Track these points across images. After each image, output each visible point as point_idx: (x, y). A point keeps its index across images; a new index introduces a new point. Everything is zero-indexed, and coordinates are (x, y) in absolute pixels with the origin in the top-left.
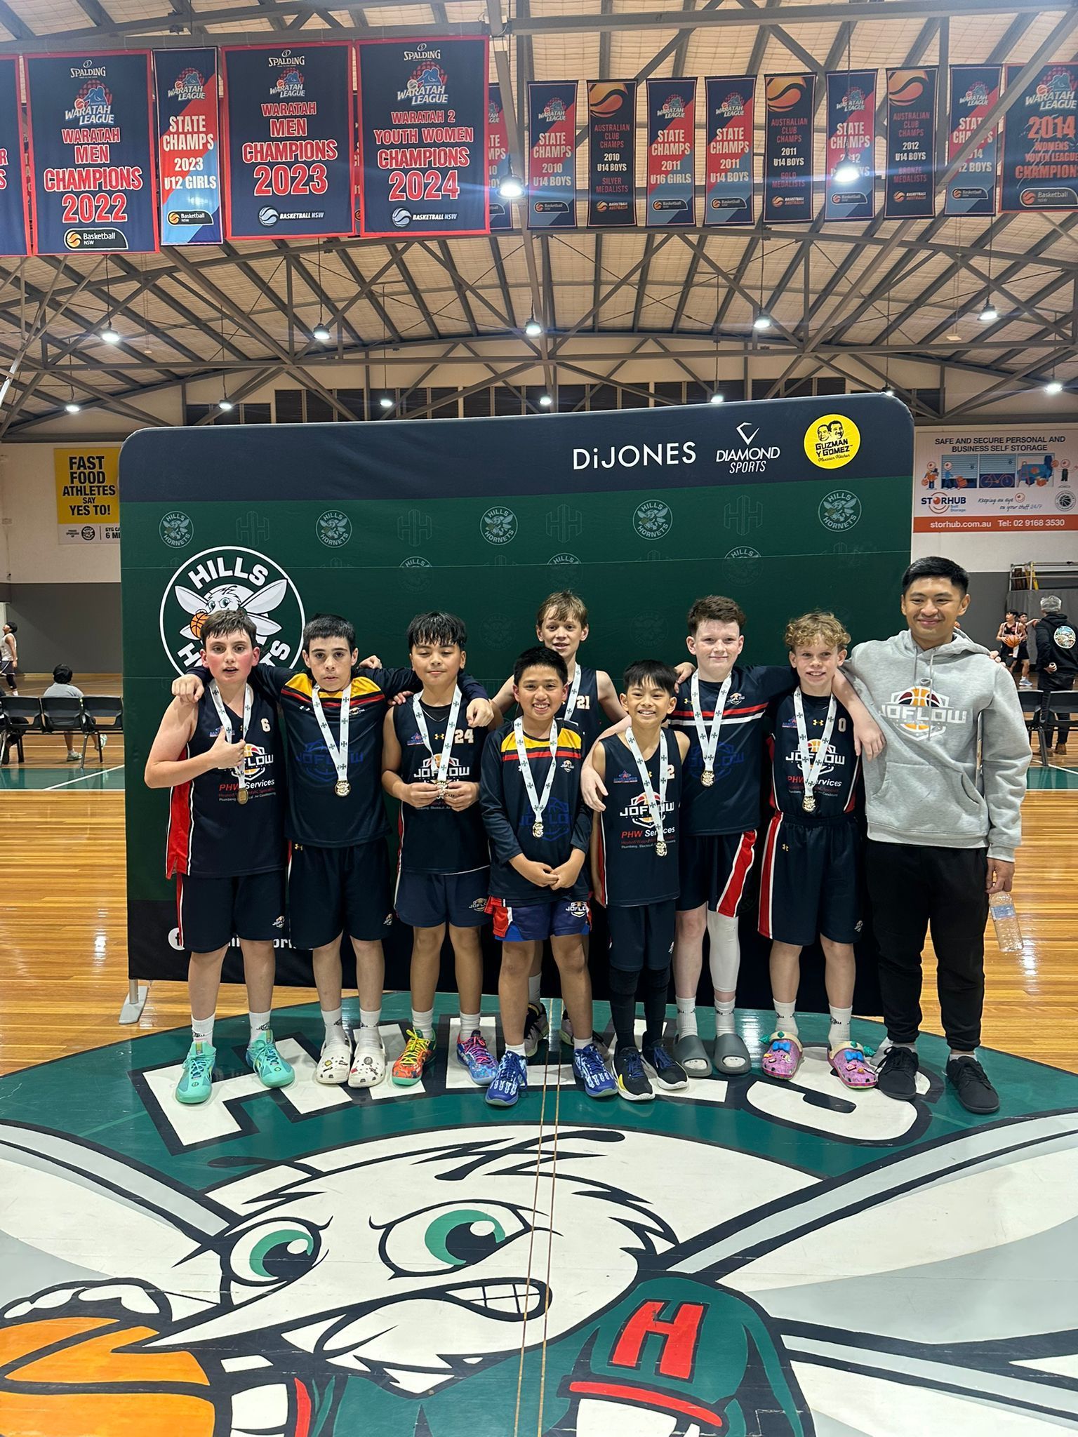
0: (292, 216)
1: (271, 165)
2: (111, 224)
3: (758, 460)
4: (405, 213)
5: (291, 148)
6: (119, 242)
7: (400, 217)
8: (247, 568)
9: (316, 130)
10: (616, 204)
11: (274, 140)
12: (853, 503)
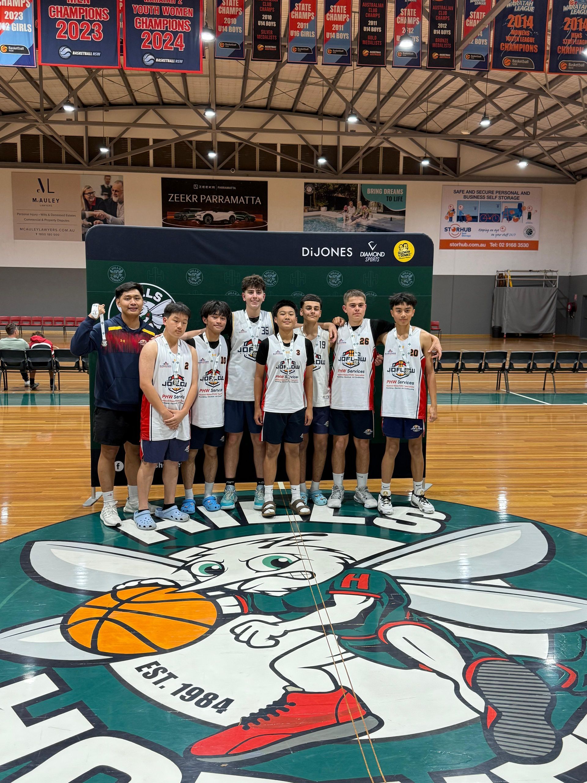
0: (80, 53)
1: (67, 20)
3: (376, 257)
4: (151, 57)
5: (80, 11)
7: (148, 59)
8: (152, 294)
10: (269, 47)
11: (69, 5)
12: (411, 276)
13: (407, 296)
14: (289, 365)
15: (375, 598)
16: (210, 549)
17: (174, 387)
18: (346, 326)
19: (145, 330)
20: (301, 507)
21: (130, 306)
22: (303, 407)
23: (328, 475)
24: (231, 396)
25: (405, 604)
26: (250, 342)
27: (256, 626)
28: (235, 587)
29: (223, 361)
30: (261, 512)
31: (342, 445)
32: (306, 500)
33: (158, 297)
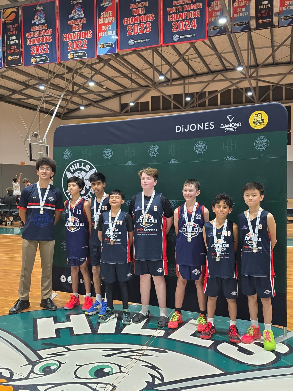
0: (139, 41)
1: (133, 25)
2: (82, 50)
3: (234, 127)
4: (177, 36)
5: (139, 18)
6: (84, 55)
7: (176, 37)
9: (148, 11)
10: (266, 20)
11: (134, 16)
12: (266, 140)
33: (88, 168)
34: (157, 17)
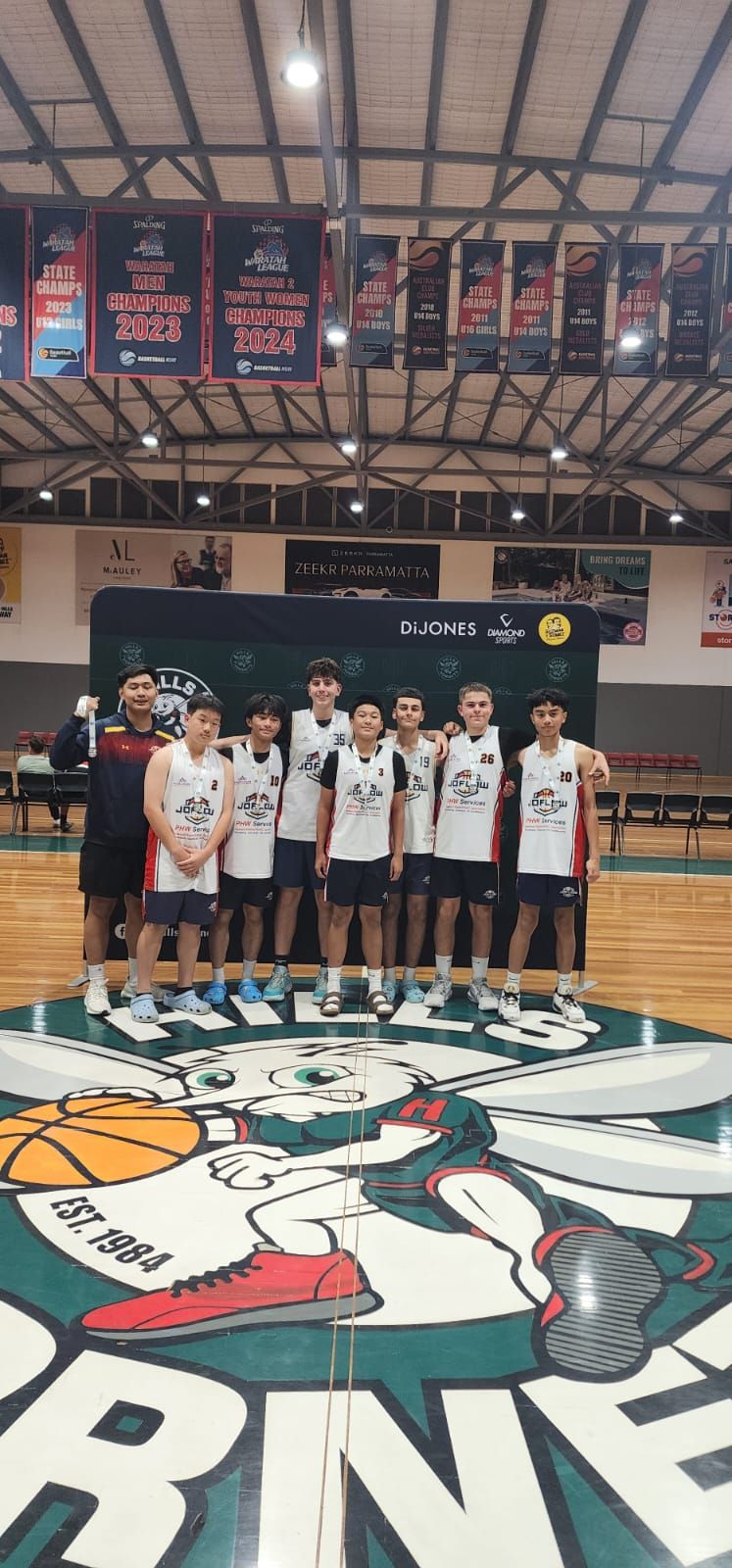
0: (148, 359)
1: (132, 314)
3: (512, 636)
4: (248, 363)
5: (150, 301)
7: (243, 366)
8: (182, 683)
9: (173, 287)
10: (429, 349)
11: (136, 292)
12: (565, 665)
13: (554, 693)
14: (366, 790)
15: (442, 1133)
16: (224, 1053)
17: (194, 814)
18: (462, 734)
19: (158, 733)
20: (381, 1003)
21: (137, 698)
22: (387, 853)
23: (427, 959)
24: (287, 833)
25: (485, 1144)
26: (315, 755)
27: (247, 1159)
28: (239, 1106)
29: (274, 781)
30: (319, 1007)
31: (449, 913)
32: (392, 995)
33: (189, 688)
34: (196, 304)
